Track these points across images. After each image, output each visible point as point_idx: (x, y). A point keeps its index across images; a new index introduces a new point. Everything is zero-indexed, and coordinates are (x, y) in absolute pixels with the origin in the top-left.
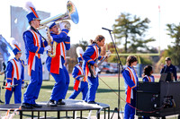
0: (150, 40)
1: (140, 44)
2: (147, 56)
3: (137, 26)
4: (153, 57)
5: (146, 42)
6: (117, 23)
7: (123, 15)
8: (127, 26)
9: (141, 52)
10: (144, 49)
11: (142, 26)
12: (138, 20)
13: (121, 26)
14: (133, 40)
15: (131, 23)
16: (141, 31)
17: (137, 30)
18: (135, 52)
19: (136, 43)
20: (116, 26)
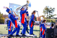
1: (52, 16)
2: (54, 20)
3: (51, 10)
4: (56, 20)
5: (54, 15)
6: (44, 9)
7: (46, 7)
8: (48, 10)
9: (52, 19)
10: (53, 18)
12: (51, 8)
13: (46, 10)
14: (50, 15)
15: (49, 9)
16: (52, 12)
17: (51, 11)
18: (50, 19)
19: (50, 16)
20: (44, 10)
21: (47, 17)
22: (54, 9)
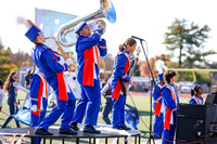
0: (210, 53)
1: (198, 57)
2: (206, 72)
3: (194, 36)
4: (214, 73)
5: (205, 55)
6: (170, 32)
7: (177, 22)
8: (183, 35)
9: (198, 67)
10: (202, 64)
11: (201, 34)
12: (196, 28)
13: (176, 34)
14: (189, 52)
15: (188, 31)
16: (199, 41)
17: (194, 40)
18: (191, 67)
19: (192, 56)
20: (169, 34)
21: (180, 62)
22: (206, 28)
